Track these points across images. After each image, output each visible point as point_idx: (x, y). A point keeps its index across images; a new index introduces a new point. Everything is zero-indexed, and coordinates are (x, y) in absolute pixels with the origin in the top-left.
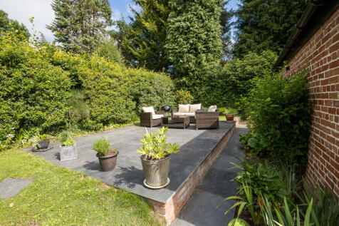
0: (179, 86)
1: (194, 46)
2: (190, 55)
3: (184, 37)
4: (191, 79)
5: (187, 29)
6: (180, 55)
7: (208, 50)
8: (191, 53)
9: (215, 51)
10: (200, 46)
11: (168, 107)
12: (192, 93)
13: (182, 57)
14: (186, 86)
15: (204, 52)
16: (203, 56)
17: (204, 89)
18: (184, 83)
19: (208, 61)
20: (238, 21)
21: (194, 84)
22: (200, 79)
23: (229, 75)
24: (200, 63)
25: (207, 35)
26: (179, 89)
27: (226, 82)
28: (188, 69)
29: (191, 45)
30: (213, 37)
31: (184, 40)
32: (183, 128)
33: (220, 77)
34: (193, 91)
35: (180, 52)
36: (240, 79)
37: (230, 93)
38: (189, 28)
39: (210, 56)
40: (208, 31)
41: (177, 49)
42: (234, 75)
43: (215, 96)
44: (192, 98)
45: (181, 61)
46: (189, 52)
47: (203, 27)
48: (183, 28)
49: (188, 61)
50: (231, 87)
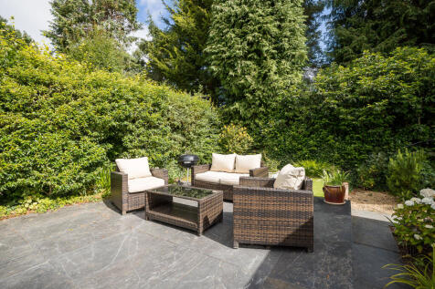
0: (229, 118)
1: (255, 47)
2: (248, 62)
3: (237, 31)
4: (249, 105)
5: (243, 18)
6: (230, 63)
7: (280, 53)
8: (250, 59)
9: (293, 56)
10: (267, 47)
11: (192, 158)
12: (250, 131)
13: (232, 67)
14: (240, 118)
15: (273, 58)
16: (273, 65)
17: (272, 123)
18: (237, 112)
19: (279, 72)
20: (333, 13)
21: (255, 115)
22: (267, 106)
23: (323, 97)
24: (265, 76)
25: (279, 27)
26: (228, 124)
27: (317, 111)
28: (244, 87)
29: (250, 44)
30: (291, 31)
31: (237, 35)
32: (195, 232)
33: (303, 102)
34: (253, 126)
35: (229, 58)
36: (346, 104)
37: (325, 132)
38: (246, 15)
39: (286, 64)
40: (281, 21)
41: (224, 52)
42: (333, 95)
43: (294, 137)
44: (251, 139)
45: (231, 73)
46: (245, 57)
47: (272, 14)
48: (236, 16)
49: (243, 73)
50: (325, 121)
